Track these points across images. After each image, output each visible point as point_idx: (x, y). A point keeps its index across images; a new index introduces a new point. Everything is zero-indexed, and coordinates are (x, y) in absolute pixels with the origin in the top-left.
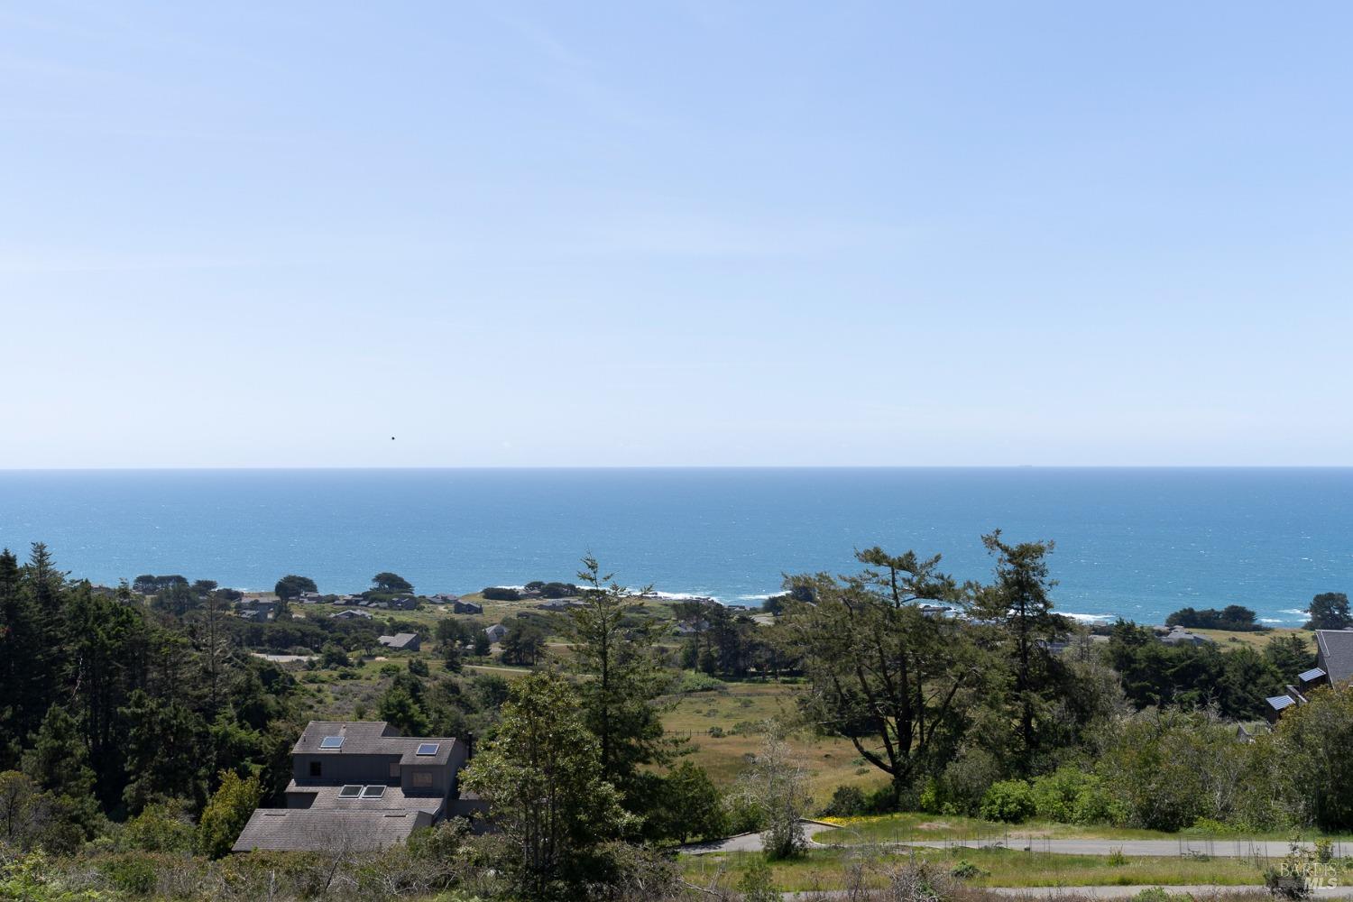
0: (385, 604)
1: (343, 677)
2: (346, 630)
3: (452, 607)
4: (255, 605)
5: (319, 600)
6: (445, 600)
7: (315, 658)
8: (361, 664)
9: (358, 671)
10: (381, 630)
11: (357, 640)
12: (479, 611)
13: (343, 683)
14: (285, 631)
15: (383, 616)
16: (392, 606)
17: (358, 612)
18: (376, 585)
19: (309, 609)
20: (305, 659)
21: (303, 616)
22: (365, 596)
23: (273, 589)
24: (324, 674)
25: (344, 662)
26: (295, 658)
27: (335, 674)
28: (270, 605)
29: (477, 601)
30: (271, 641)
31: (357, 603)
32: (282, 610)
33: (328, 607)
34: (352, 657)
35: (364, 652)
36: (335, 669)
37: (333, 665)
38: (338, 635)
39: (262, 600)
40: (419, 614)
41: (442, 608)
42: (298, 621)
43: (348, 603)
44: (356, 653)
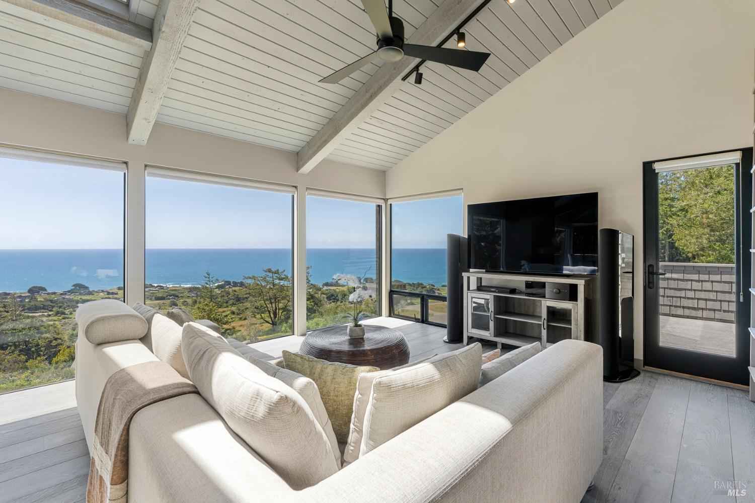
0: (78, 294)
1: (64, 318)
2: (63, 303)
3: (106, 293)
4: (20, 297)
5: (48, 294)
6: (103, 291)
7: (50, 313)
8: (71, 314)
9: (70, 316)
10: (78, 302)
11: (68, 306)
12: (117, 294)
13: (64, 320)
14: (35, 305)
15: (78, 298)
16: (81, 294)
17: (67, 297)
18: (73, 288)
19: (44, 297)
20: (46, 314)
21: (43, 300)
22: (69, 291)
23: (27, 291)
24: (56, 318)
25: (64, 313)
26: (41, 314)
27: (60, 318)
28: (26, 297)
29: (116, 291)
30: (29, 309)
31: (66, 294)
32: (32, 298)
33: (53, 296)
34: (67, 311)
35: (71, 310)
36: (60, 316)
37: (59, 315)
38: (60, 305)
39: (23, 295)
40: (93, 296)
41: (101, 294)
42: (41, 301)
43: (61, 294)
44: (68, 310)
